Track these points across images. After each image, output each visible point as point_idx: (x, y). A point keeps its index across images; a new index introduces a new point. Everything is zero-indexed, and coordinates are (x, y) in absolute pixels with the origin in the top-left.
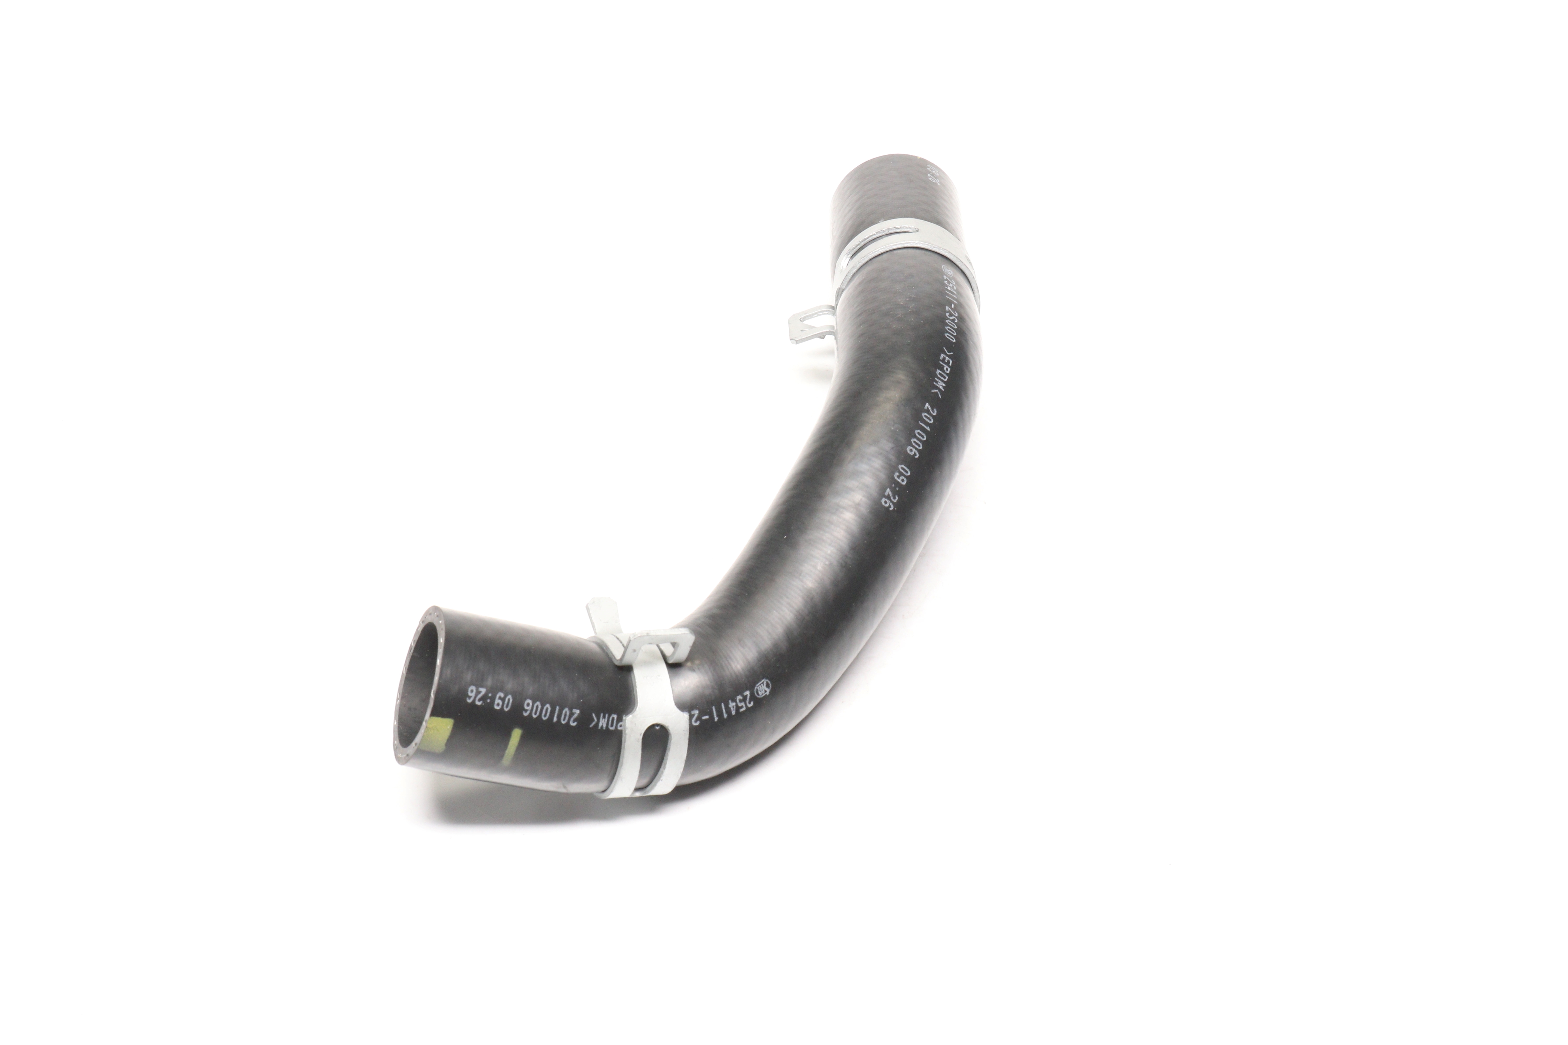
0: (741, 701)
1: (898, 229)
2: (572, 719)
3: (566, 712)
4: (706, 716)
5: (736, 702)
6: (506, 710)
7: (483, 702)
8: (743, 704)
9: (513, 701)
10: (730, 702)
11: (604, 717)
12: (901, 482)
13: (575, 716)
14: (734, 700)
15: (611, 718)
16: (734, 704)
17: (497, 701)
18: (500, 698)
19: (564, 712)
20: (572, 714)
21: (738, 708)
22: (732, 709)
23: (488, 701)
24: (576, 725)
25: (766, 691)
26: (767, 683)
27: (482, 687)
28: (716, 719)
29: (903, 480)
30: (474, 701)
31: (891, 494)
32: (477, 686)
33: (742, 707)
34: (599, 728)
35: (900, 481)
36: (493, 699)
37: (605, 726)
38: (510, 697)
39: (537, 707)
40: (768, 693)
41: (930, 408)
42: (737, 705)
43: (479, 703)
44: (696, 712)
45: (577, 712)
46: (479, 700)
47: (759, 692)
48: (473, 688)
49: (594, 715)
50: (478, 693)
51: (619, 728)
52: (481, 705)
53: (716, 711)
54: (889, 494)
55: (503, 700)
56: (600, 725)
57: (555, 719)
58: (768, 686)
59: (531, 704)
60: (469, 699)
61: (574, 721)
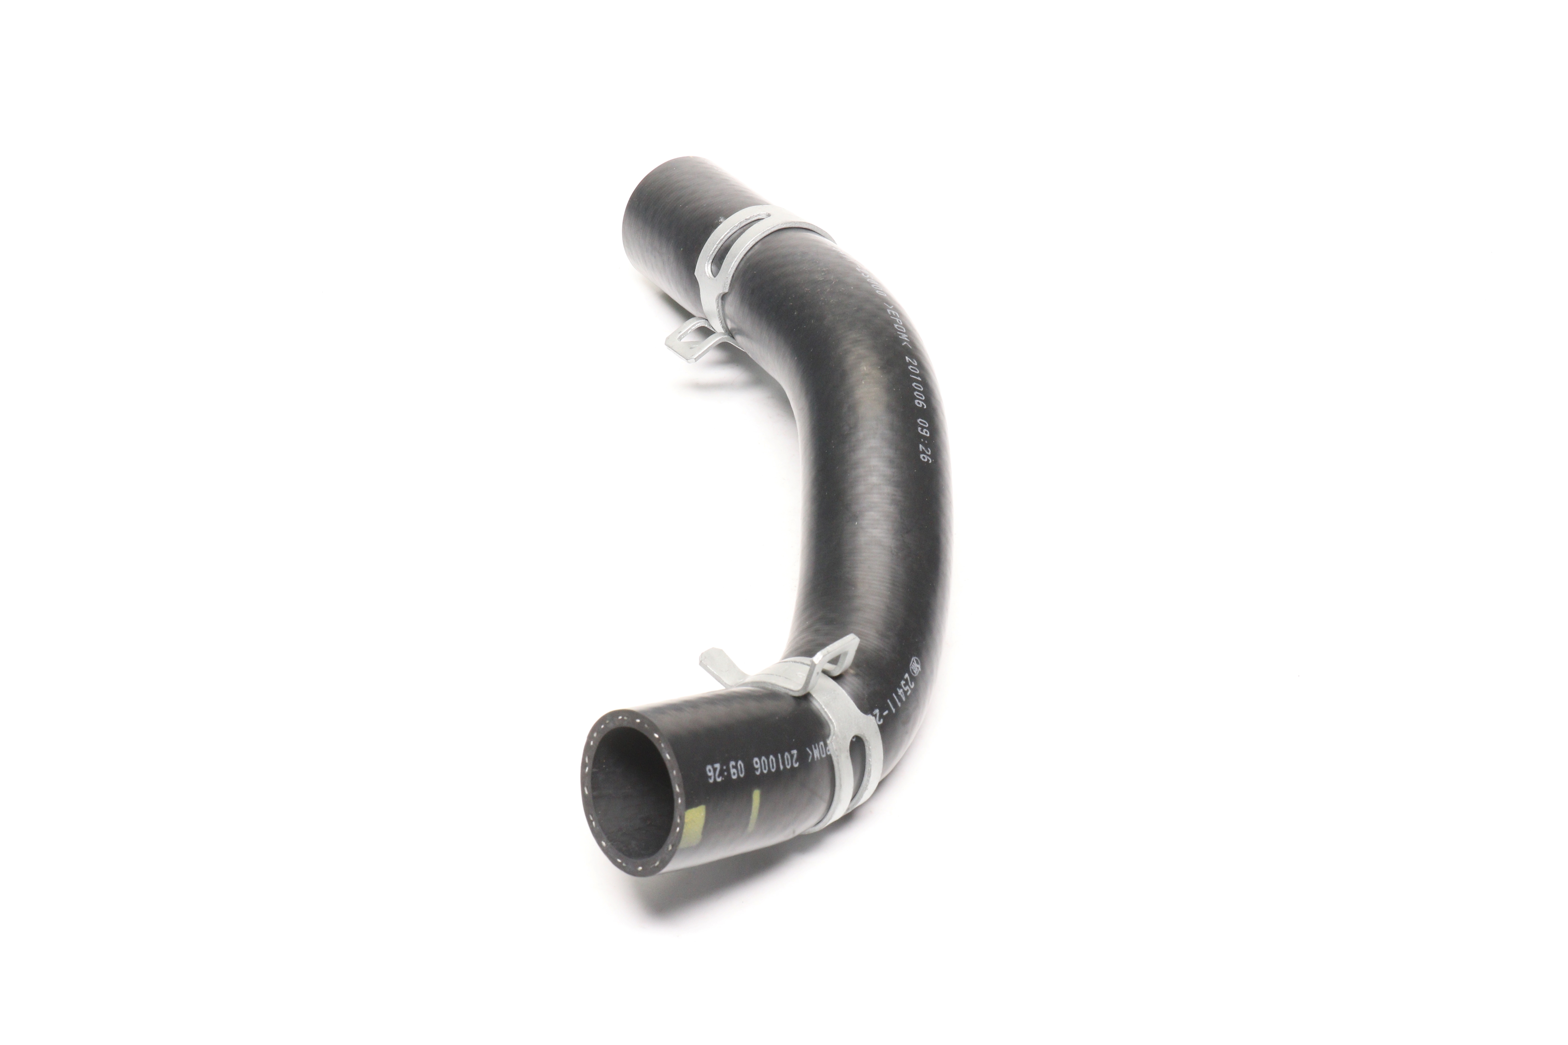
0: (905, 685)
1: (749, 219)
2: (794, 761)
3: (787, 756)
4: (885, 711)
5: (902, 688)
6: (742, 776)
7: (723, 777)
8: (907, 687)
9: (745, 766)
10: (898, 689)
11: (815, 748)
12: (926, 435)
13: (795, 756)
14: (901, 687)
15: (820, 746)
16: (901, 690)
17: (733, 771)
18: (734, 767)
19: (785, 757)
20: (792, 756)
21: (905, 692)
22: (902, 696)
23: (726, 774)
24: (799, 765)
25: (918, 668)
26: (916, 659)
27: (716, 762)
28: (894, 710)
29: (926, 433)
30: (715, 779)
31: (924, 448)
32: (712, 765)
33: (908, 690)
34: (816, 760)
35: (924, 434)
36: (728, 770)
37: (819, 756)
38: (740, 762)
39: (764, 762)
40: (920, 669)
41: (910, 361)
42: (904, 691)
43: (719, 780)
44: (877, 711)
45: (795, 752)
46: (719, 777)
47: (914, 671)
48: (709, 767)
49: (808, 749)
50: (715, 770)
51: (828, 753)
52: (722, 781)
53: (891, 703)
54: (922, 449)
55: (735, 767)
56: (815, 757)
57: (782, 767)
58: (917, 663)
59: (758, 761)
60: (711, 779)
61: (796, 763)
